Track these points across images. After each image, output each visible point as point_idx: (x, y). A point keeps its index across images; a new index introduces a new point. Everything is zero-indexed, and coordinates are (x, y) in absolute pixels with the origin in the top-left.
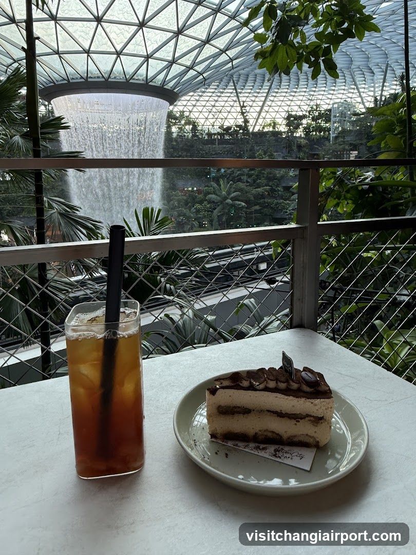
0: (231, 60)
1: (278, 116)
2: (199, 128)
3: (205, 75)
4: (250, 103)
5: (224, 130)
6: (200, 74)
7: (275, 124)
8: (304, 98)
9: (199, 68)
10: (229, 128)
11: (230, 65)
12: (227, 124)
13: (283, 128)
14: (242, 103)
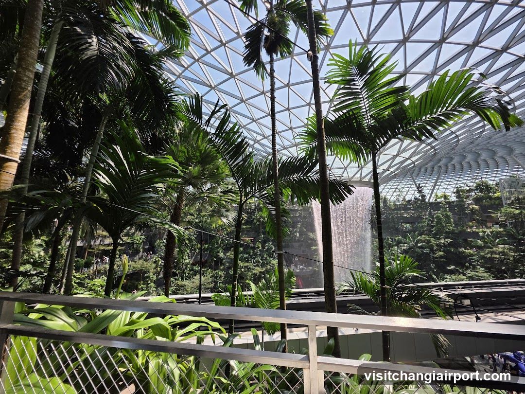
0: (413, 163)
1: (447, 191)
2: (388, 202)
3: (396, 172)
4: (424, 185)
5: (407, 202)
6: (392, 172)
7: (445, 197)
8: (469, 178)
9: (392, 169)
10: (409, 201)
11: (413, 165)
12: (407, 198)
13: (453, 198)
14: (418, 185)
